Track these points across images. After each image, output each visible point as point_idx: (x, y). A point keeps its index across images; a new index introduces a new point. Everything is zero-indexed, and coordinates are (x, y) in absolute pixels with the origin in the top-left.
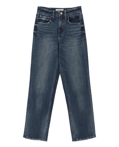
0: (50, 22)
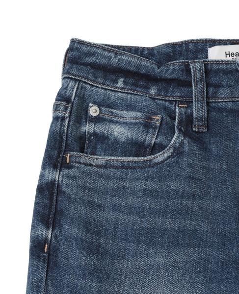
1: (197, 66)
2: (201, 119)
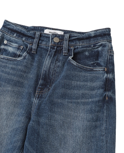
0: (25, 58)
1: (38, 33)
2: (34, 49)
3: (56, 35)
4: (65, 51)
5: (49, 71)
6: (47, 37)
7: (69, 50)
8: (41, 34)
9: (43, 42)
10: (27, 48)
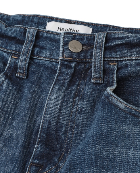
1: (31, 31)
2: (23, 69)
3: (74, 36)
4: (96, 74)
5: (58, 122)
6: (52, 40)
7: (106, 71)
8: (38, 32)
9: (44, 51)
10: (5, 64)
